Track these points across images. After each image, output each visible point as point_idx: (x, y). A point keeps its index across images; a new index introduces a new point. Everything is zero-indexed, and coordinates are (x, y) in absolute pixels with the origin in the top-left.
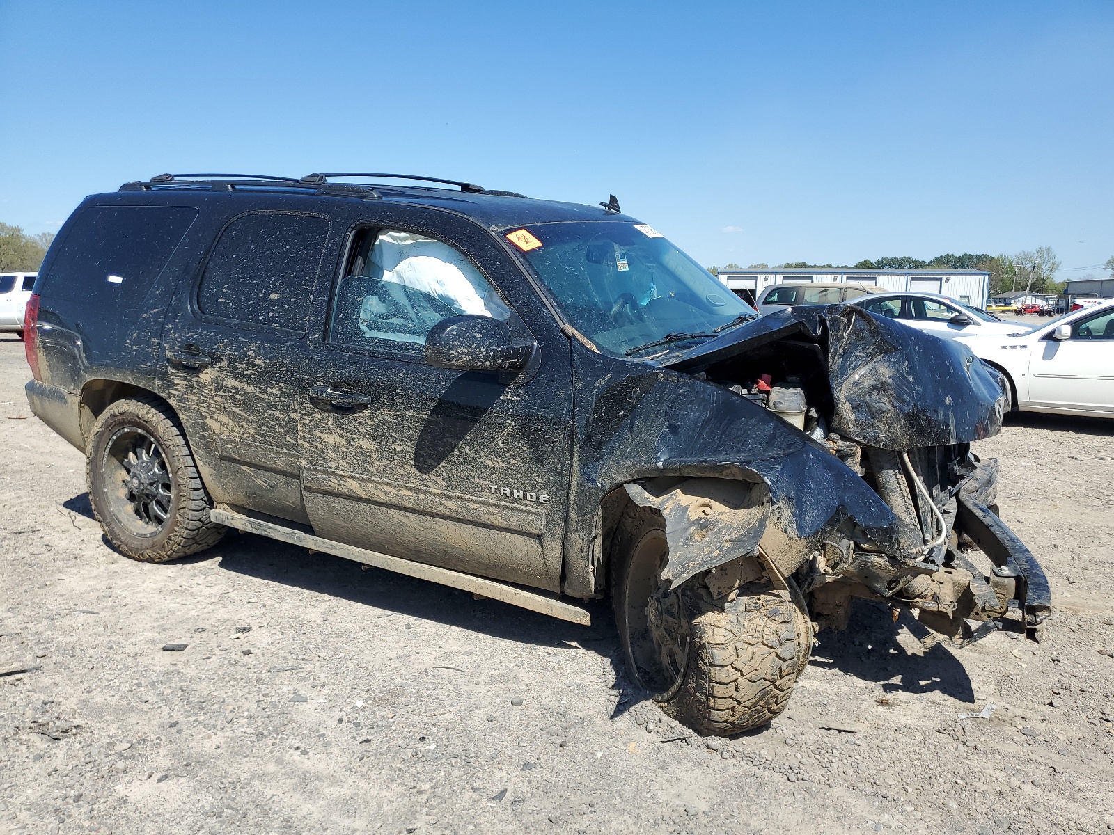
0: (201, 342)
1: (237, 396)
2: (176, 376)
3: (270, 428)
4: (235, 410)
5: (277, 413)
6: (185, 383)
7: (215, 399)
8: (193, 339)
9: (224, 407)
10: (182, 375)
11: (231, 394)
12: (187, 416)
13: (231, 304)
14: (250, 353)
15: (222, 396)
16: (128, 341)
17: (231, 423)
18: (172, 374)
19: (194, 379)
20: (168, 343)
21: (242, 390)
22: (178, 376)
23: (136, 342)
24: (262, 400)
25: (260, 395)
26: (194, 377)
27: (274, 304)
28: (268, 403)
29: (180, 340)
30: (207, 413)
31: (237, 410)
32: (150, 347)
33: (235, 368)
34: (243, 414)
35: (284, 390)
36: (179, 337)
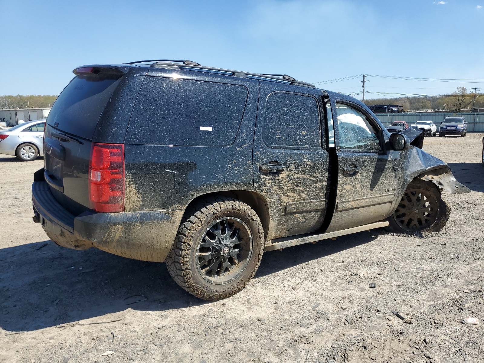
0: (279, 159)
1: (299, 181)
2: (266, 179)
3: (313, 192)
4: (297, 188)
5: (317, 184)
6: (271, 181)
7: (287, 185)
8: (274, 158)
9: (292, 188)
10: (269, 178)
11: (296, 181)
12: (271, 198)
13: (283, 138)
14: (305, 160)
15: (291, 183)
16: (229, 166)
17: (295, 195)
18: (263, 178)
19: (276, 178)
20: (258, 162)
21: (302, 178)
22: (267, 179)
23: (236, 165)
24: (311, 180)
25: (310, 178)
26: (276, 177)
27: (304, 136)
28: (314, 181)
29: (266, 159)
30: (282, 194)
31: (299, 188)
32: (246, 166)
33: (298, 168)
34: (301, 189)
35: (321, 173)
36: (265, 158)
